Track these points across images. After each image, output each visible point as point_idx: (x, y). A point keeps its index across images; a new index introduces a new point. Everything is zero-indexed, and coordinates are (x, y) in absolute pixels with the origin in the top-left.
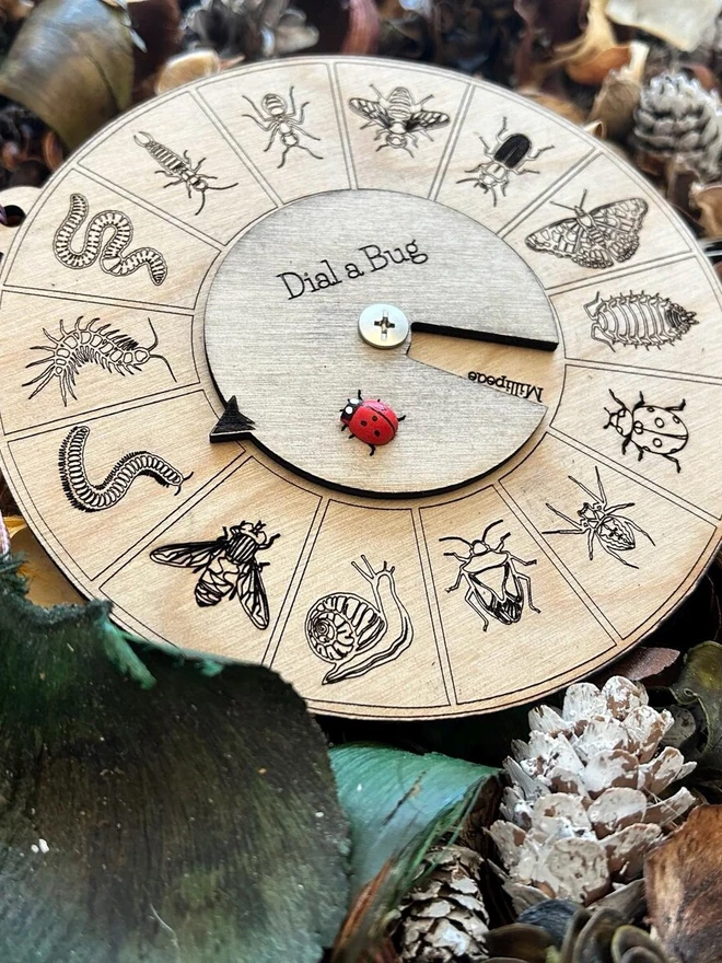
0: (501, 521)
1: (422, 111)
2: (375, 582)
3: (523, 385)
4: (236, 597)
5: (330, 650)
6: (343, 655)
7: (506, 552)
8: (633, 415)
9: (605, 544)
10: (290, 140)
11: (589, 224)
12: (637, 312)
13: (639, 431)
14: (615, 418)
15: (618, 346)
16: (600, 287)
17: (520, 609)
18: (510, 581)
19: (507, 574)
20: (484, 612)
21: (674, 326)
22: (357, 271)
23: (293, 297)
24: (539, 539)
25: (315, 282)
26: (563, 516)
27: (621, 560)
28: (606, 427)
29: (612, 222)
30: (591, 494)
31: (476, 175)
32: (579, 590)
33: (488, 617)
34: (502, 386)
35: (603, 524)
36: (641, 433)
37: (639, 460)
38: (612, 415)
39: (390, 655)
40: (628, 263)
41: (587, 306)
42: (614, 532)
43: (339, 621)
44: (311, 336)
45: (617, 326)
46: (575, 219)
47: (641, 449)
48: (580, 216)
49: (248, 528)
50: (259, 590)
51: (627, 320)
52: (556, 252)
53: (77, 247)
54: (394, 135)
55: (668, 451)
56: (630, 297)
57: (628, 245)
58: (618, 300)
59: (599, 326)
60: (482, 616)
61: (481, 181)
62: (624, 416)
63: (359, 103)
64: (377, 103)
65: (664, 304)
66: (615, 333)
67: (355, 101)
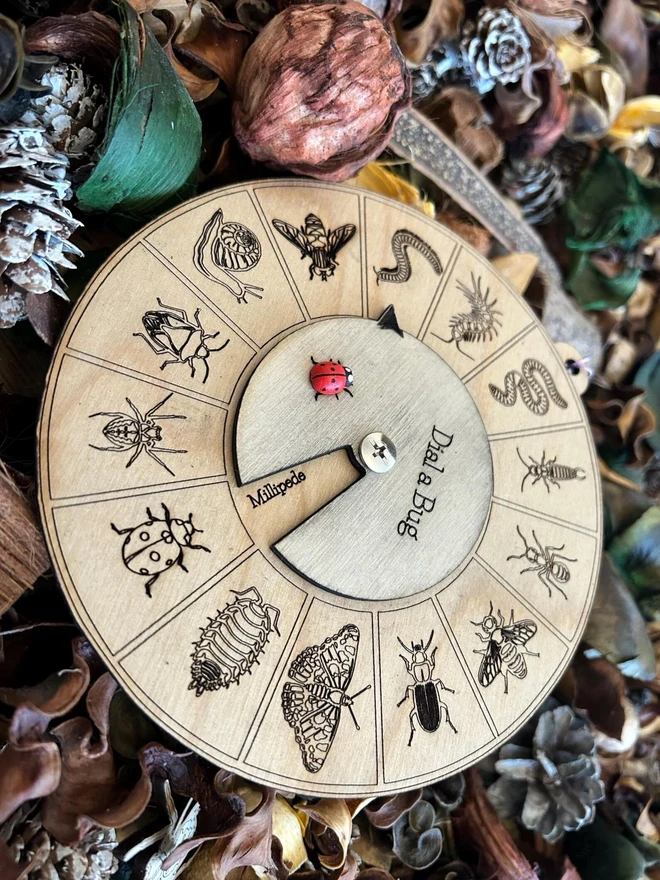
0: (204, 382)
1: (500, 671)
2: (242, 286)
3: (268, 499)
4: (300, 229)
5: (233, 230)
6: (223, 231)
7: (184, 362)
8: (179, 544)
9: (125, 418)
10: (531, 554)
11: (332, 696)
12: (242, 648)
13: (166, 535)
14: (190, 530)
15: (231, 599)
16: (281, 641)
17: (148, 328)
18: (168, 344)
19: (173, 346)
20: (168, 310)
21: (205, 663)
22: (423, 481)
23: (434, 429)
24: (172, 388)
25: (434, 451)
26: (168, 417)
27: (105, 414)
28: (191, 515)
30: (162, 450)
31: (429, 652)
32: (119, 369)
33: (163, 309)
34: (279, 486)
35: (137, 432)
36: (162, 535)
37: (148, 509)
38: (194, 530)
39: (200, 248)
40: (280, 690)
41: (278, 614)
42: (126, 432)
43: (241, 249)
44: (404, 411)
45: (245, 617)
46: (344, 689)
47: (154, 520)
48: (344, 697)
49: (329, 273)
50: (293, 240)
51: (243, 631)
52: (333, 642)
53: (537, 374)
54: (494, 628)
55: (131, 537)
56: (255, 657)
57: (293, 709)
58: (262, 644)
59: (258, 603)
60: (167, 307)
61: (422, 651)
62: (185, 538)
63: (531, 631)
64: (524, 644)
65: (227, 679)
66: (242, 608)
67: (533, 629)
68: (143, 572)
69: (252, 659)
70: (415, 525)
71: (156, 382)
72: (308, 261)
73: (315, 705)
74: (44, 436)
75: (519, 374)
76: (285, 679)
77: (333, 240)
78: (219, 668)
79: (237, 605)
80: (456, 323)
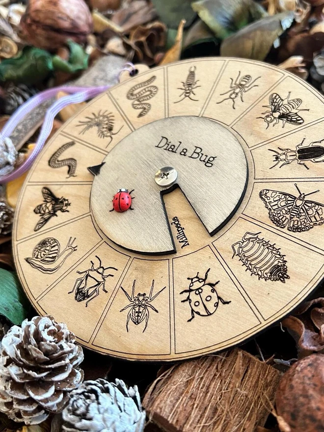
0: (117, 270)
1: (296, 113)
2: (68, 248)
3: (185, 237)
4: (41, 217)
5: (37, 253)
6: (37, 258)
7: (105, 280)
8: (204, 285)
9: (131, 312)
10: (233, 96)
11: (298, 205)
12: (265, 253)
13: (197, 292)
14: (197, 279)
15: (237, 258)
16: (264, 232)
17: (84, 299)
18: (94, 289)
19: (95, 286)
20: (76, 288)
21: (271, 273)
22: (185, 153)
23: (157, 147)
24: (118, 287)
25: (169, 147)
26: (133, 289)
27: (127, 323)
28: (188, 279)
29: (310, 212)
30: (151, 293)
31: (280, 152)
32: (104, 315)
34: (179, 231)
35: (140, 306)
36: (197, 294)
37: (182, 301)
38: (197, 277)
39: (44, 270)
40: (291, 233)
41: (248, 233)
42: (139, 312)
43: (48, 248)
44: (145, 162)
45: (248, 251)
46: (295, 198)
47: (188, 298)
48: (299, 199)
49: (66, 202)
50: (46, 221)
51: (256, 252)
52: (268, 204)
53: (136, 92)
54: (271, 116)
55: (196, 311)
56: (271, 246)
57: (303, 226)
58: (264, 242)
59: (241, 244)
60: (74, 289)
61: (279, 155)
62: (200, 282)
63: (276, 96)
64: (282, 100)
65: (281, 261)
66: (243, 252)
67: (275, 95)
68: (217, 305)
69: (272, 248)
70: (208, 158)
71: (114, 295)
72: (59, 213)
73: (302, 214)
74: (135, 357)
75: (134, 102)
76: (285, 230)
77: (49, 199)
78: (274, 266)
79: (241, 255)
80: (102, 135)
